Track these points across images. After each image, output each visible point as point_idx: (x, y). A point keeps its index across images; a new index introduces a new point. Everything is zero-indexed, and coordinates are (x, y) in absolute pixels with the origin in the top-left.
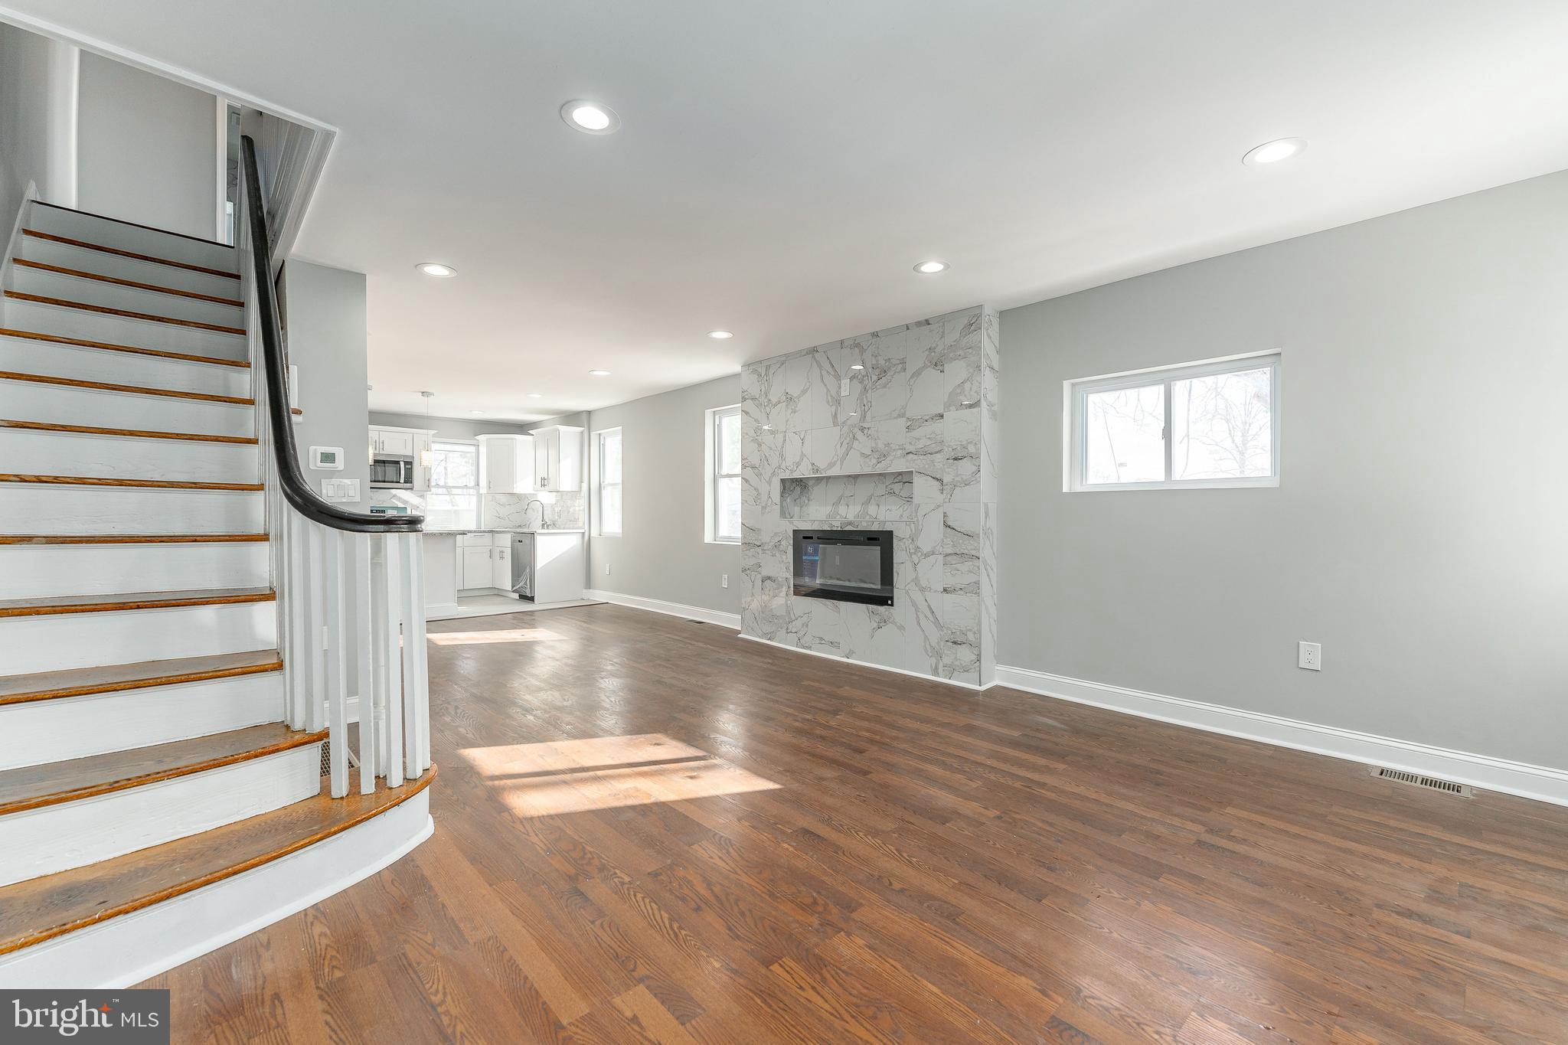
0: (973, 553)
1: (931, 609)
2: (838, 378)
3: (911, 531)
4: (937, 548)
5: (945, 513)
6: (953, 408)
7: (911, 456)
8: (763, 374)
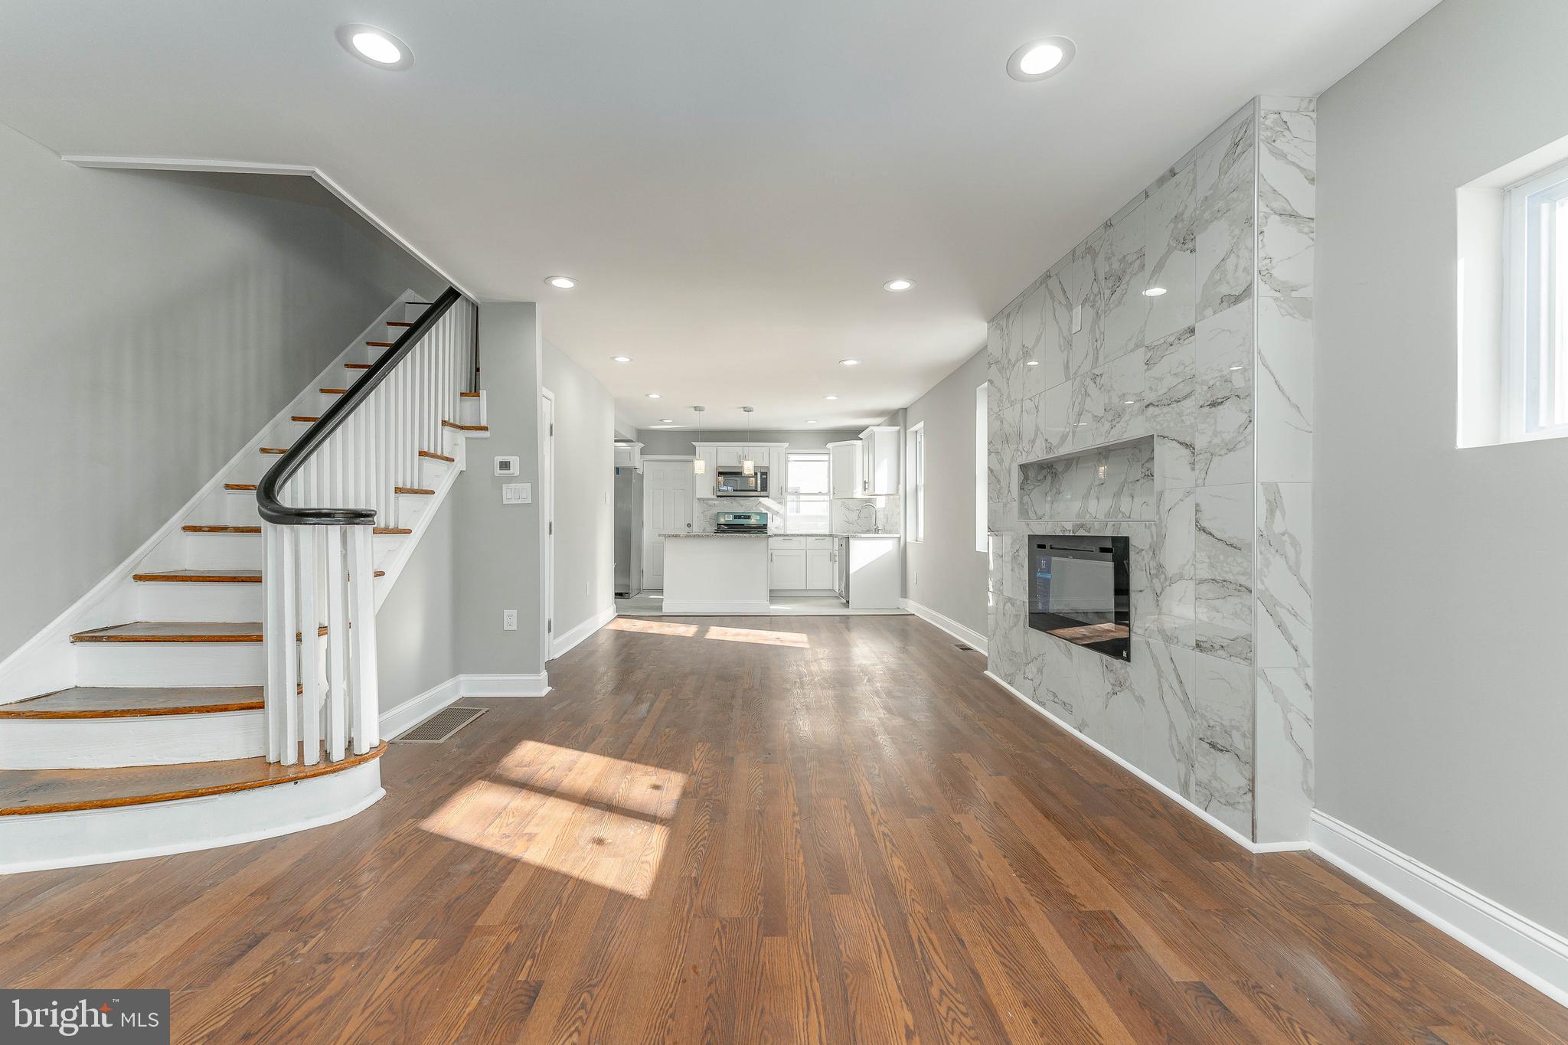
0: (1242, 580)
1: (1178, 676)
2: (1070, 307)
3: (1152, 537)
4: (1187, 567)
5: (1197, 505)
6: (1209, 312)
7: (1151, 409)
8: (1004, 327)
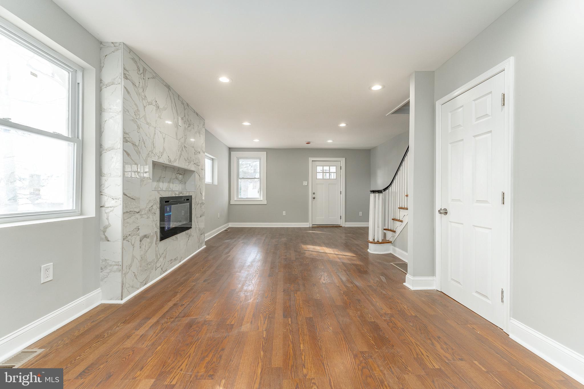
8: (141, 71)
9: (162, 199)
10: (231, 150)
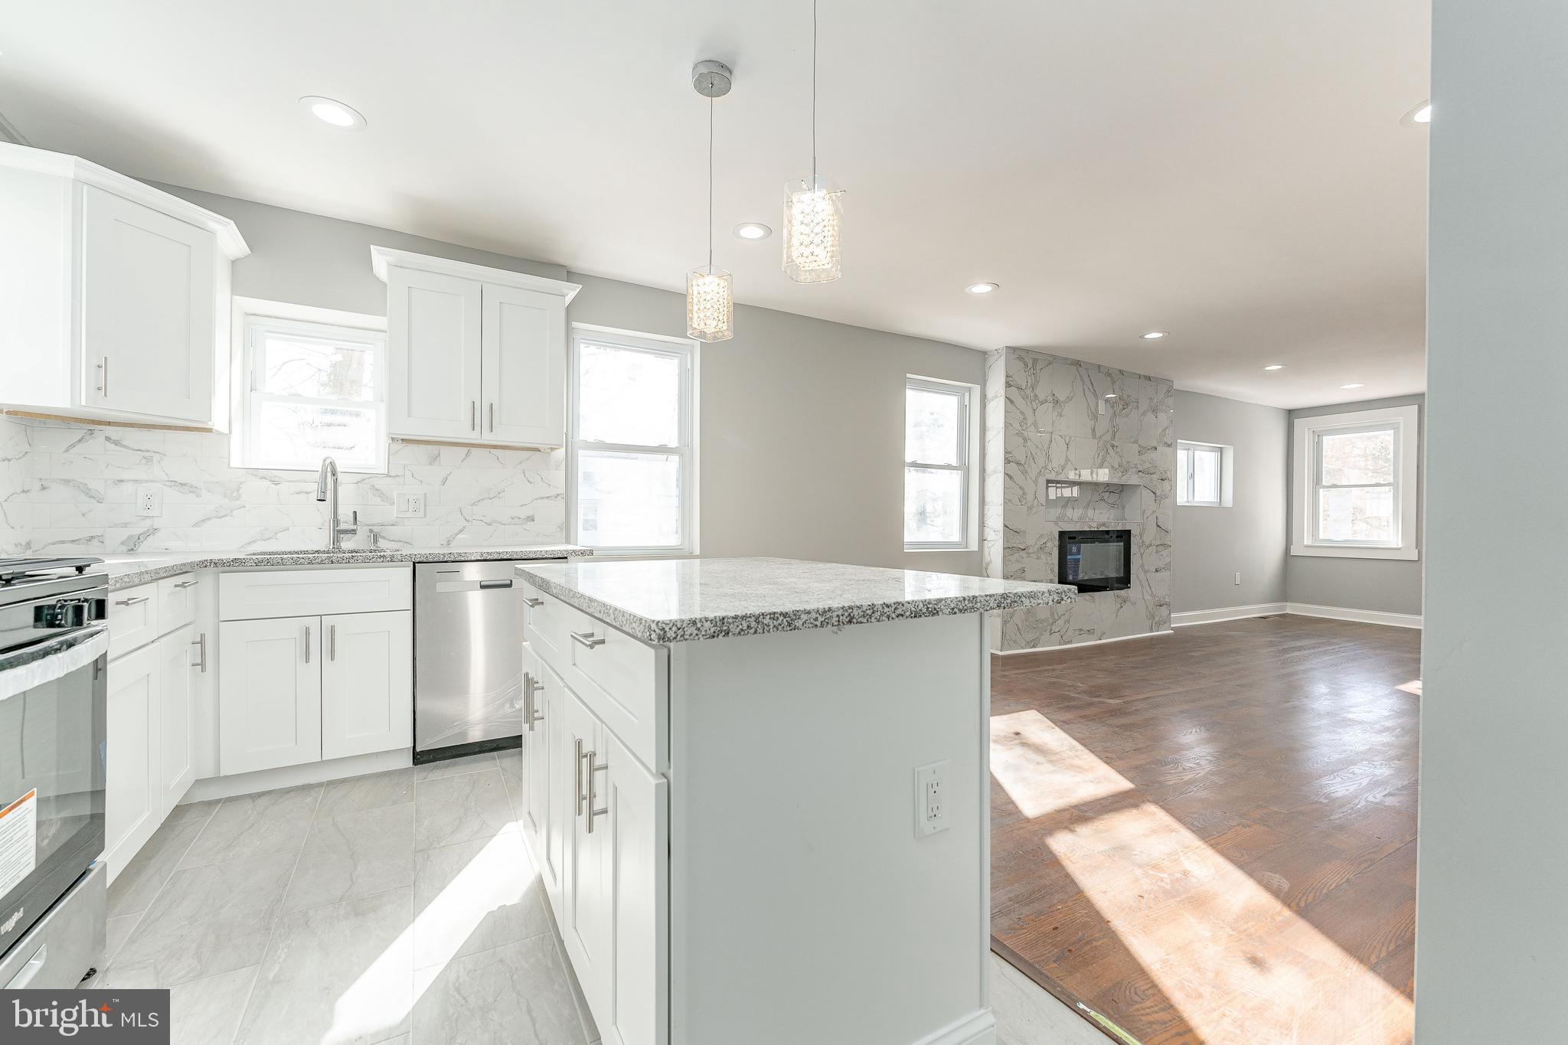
0: (1169, 543)
1: (1149, 585)
2: (1096, 397)
3: (1140, 529)
4: (1153, 541)
5: (1157, 516)
6: (1161, 444)
7: (1139, 473)
8: (1030, 366)
9: (1062, 534)
10: (1291, 415)
